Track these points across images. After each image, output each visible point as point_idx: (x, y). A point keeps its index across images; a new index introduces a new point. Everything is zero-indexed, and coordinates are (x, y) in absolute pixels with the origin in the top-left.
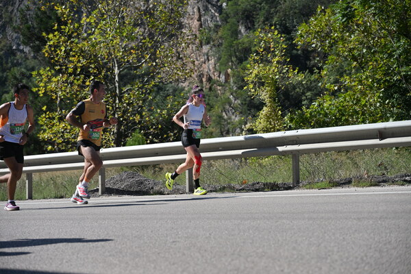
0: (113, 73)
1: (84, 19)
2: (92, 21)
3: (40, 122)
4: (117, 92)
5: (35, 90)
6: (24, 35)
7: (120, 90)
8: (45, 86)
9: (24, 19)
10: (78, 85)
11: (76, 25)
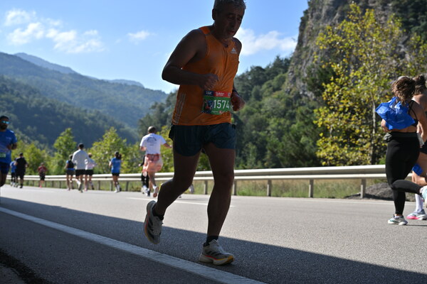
0: (371, 112)
1: (352, 73)
2: (359, 75)
3: (318, 144)
4: (374, 125)
5: (315, 122)
6: (309, 84)
7: (376, 124)
8: (323, 120)
9: (310, 73)
10: (346, 120)
11: (347, 78)
